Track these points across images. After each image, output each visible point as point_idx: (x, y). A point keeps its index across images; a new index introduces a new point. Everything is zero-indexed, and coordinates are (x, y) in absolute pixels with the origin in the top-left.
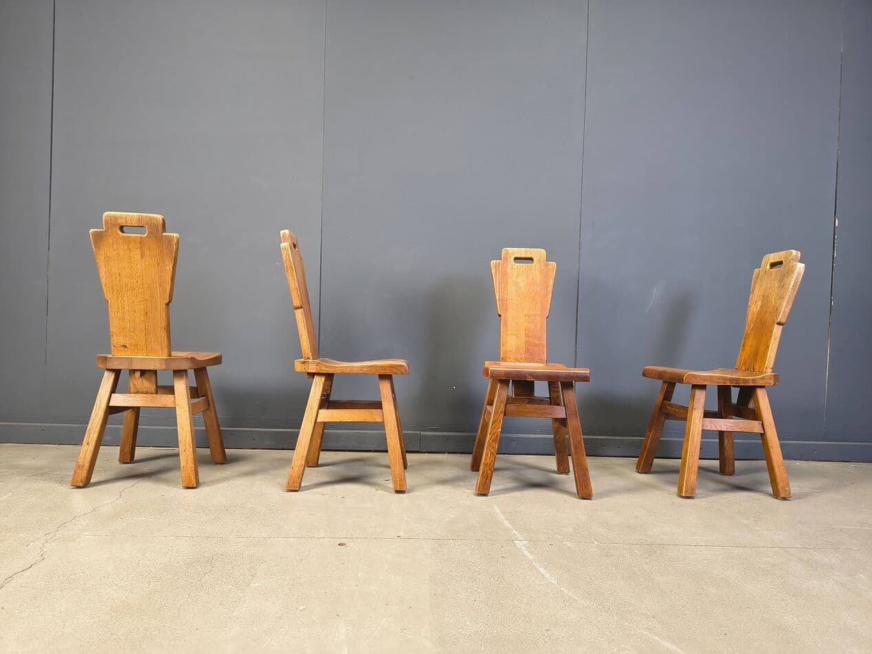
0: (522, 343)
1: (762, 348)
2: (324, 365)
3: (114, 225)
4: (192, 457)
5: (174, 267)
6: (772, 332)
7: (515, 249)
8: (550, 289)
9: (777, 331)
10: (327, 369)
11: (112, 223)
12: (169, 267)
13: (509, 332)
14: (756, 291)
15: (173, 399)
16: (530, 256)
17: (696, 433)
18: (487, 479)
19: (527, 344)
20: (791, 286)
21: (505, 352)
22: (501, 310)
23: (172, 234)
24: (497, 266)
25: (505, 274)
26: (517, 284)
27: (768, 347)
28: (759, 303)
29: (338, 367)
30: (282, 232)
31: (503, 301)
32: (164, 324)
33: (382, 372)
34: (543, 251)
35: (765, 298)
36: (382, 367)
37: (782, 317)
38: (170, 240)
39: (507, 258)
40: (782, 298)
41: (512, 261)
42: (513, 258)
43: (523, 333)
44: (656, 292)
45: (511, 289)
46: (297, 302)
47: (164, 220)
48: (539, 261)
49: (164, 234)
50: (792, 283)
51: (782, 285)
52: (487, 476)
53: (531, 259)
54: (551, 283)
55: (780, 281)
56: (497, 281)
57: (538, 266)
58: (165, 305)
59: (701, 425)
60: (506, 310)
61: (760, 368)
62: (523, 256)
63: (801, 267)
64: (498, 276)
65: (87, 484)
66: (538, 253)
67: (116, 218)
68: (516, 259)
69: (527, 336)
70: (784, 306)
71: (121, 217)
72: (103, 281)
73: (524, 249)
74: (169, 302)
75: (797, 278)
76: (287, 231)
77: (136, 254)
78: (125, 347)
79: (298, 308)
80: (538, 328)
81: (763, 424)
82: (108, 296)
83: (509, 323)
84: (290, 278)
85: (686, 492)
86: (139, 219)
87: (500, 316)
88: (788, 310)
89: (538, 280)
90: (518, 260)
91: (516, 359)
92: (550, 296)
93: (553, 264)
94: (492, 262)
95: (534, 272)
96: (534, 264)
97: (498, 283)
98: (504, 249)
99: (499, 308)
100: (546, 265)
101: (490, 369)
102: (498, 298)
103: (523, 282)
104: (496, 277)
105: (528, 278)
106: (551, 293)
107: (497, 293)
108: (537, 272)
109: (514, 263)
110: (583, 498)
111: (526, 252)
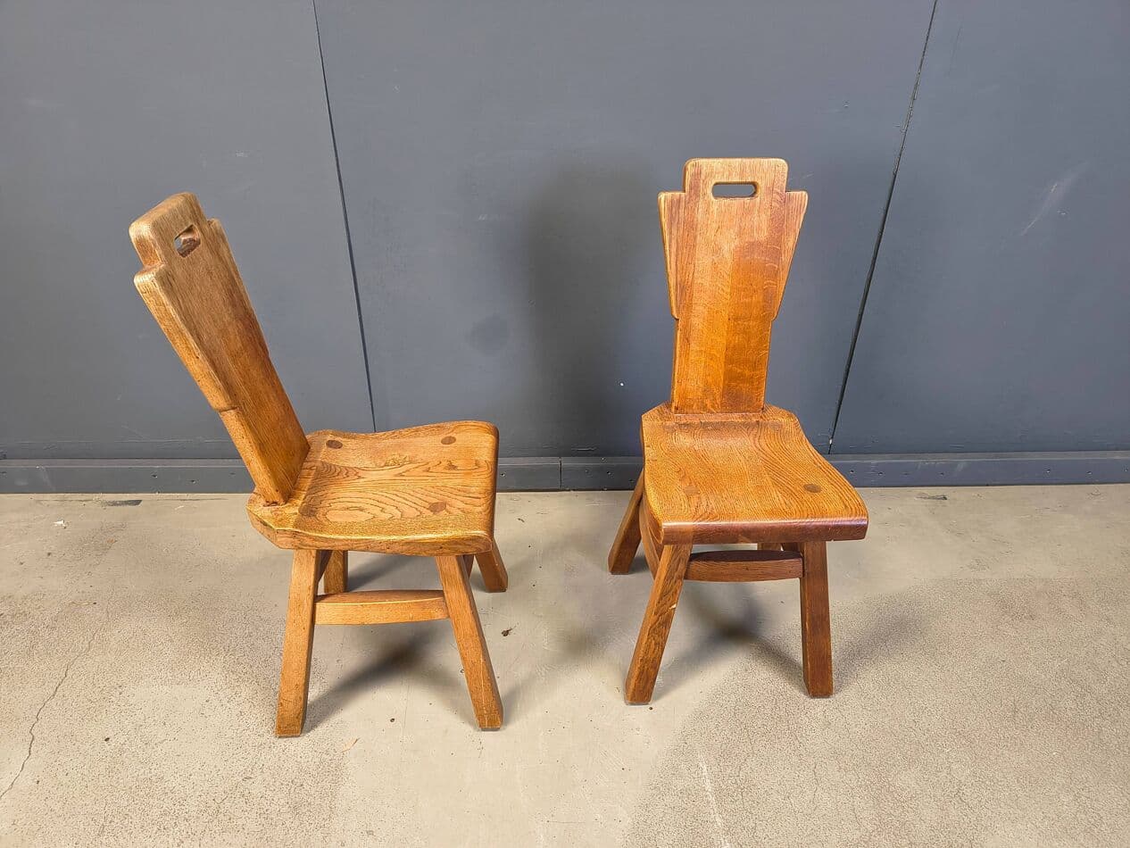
0: (717, 376)
7: (717, 163)
8: (786, 258)
13: (692, 357)
16: (749, 180)
19: (731, 377)
21: (684, 396)
22: (678, 308)
24: (674, 205)
25: (691, 226)
26: (717, 250)
30: (131, 227)
31: (684, 288)
34: (782, 165)
39: (697, 187)
41: (709, 191)
43: (721, 357)
45: (703, 260)
48: (771, 190)
53: (753, 187)
54: (790, 242)
56: (674, 242)
57: (765, 205)
60: (690, 308)
62: (735, 179)
64: (674, 232)
66: (771, 170)
68: (717, 187)
69: (729, 361)
73: (739, 160)
80: (753, 343)
83: (694, 335)
84: (184, 353)
87: (676, 321)
89: (763, 235)
90: (722, 190)
91: (705, 408)
92: (784, 275)
93: (801, 197)
94: (662, 196)
95: (758, 218)
96: (758, 200)
97: (674, 249)
98: (692, 162)
99: (673, 305)
100: (785, 201)
101: (663, 524)
102: (672, 282)
103: (729, 244)
104: (671, 233)
105: (740, 234)
106: (787, 268)
107: (671, 270)
108: (764, 216)
109: (713, 199)
110: (815, 696)
111: (743, 169)
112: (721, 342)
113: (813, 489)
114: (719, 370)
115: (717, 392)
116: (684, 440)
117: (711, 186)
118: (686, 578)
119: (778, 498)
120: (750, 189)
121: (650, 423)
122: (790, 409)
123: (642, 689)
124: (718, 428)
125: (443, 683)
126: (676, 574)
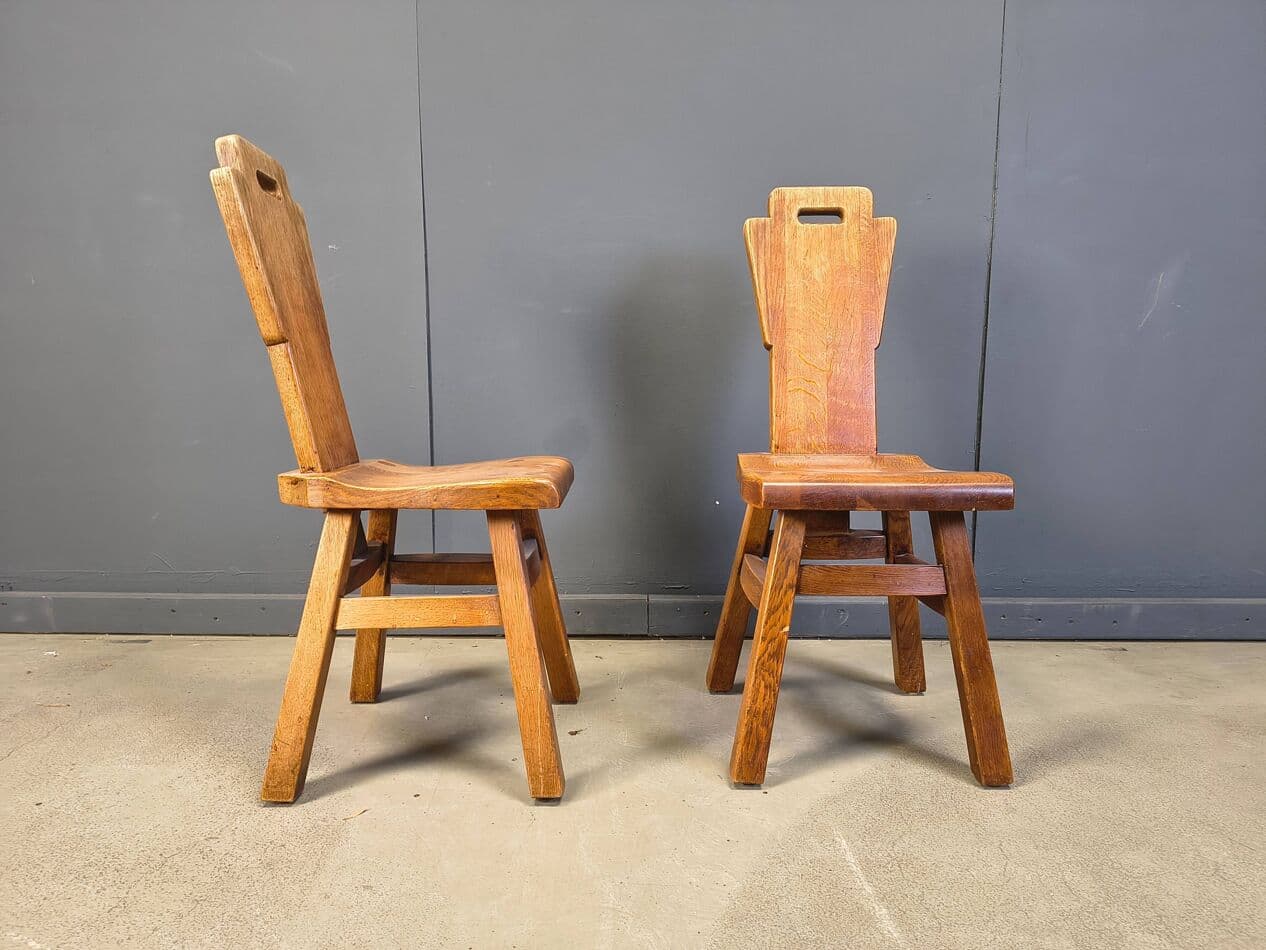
0: (821, 409)
2: (344, 489)
7: (801, 191)
8: (883, 283)
13: (790, 386)
16: (834, 206)
18: (758, 747)
19: (834, 410)
21: (784, 432)
22: (771, 334)
24: (759, 230)
25: (778, 249)
26: (807, 273)
29: (378, 493)
30: (219, 141)
31: (775, 312)
33: (492, 504)
34: (866, 193)
36: (489, 490)
39: (782, 212)
41: (795, 219)
42: (795, 213)
43: (822, 387)
45: (793, 282)
46: (269, 327)
48: (857, 216)
52: (759, 743)
53: (837, 213)
54: (885, 267)
56: (762, 265)
57: (854, 229)
60: (783, 332)
62: (820, 205)
64: (762, 254)
66: (854, 198)
68: (803, 213)
69: (833, 393)
73: (820, 189)
76: (232, 139)
79: (274, 343)
80: (857, 374)
83: (790, 364)
84: (243, 262)
87: (769, 348)
89: (854, 259)
90: (807, 216)
91: (809, 447)
92: (882, 301)
93: (890, 223)
94: (747, 222)
95: (847, 242)
96: (845, 224)
97: (762, 272)
98: (776, 190)
99: (765, 330)
100: (875, 226)
101: (765, 484)
102: (763, 306)
103: (820, 268)
104: (758, 270)
105: (830, 258)
106: (884, 291)
107: (761, 294)
108: (853, 242)
109: (799, 223)
110: (990, 785)
111: (827, 196)
112: (821, 372)
114: (823, 402)
115: (823, 429)
118: (798, 591)
125: (489, 768)
126: (786, 582)
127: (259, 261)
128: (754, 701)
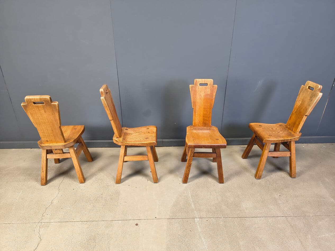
1: (297, 123)
3: (31, 102)
4: (81, 174)
5: (59, 115)
6: (302, 118)
7: (200, 80)
8: (214, 97)
9: (305, 118)
10: (126, 144)
11: (29, 101)
12: (57, 115)
13: (196, 116)
14: (301, 95)
15: (70, 155)
17: (265, 158)
19: (204, 120)
20: (314, 102)
21: (195, 123)
23: (55, 103)
24: (192, 87)
25: (195, 91)
26: (200, 95)
27: (300, 124)
28: (301, 102)
30: (100, 90)
31: (195, 102)
32: (60, 133)
34: (212, 80)
35: (303, 101)
37: (308, 114)
38: (55, 105)
39: (196, 84)
40: (309, 105)
41: (199, 85)
43: (202, 116)
44: (260, 83)
45: (198, 97)
46: (110, 118)
47: (50, 98)
48: (210, 85)
49: (52, 104)
50: (315, 101)
51: (311, 100)
54: (214, 94)
55: (311, 97)
56: (192, 94)
58: (59, 128)
59: (267, 155)
60: (196, 106)
61: (295, 130)
62: (203, 83)
63: (320, 95)
65: (46, 182)
66: (210, 81)
67: (30, 99)
69: (204, 117)
70: (310, 109)
71: (32, 99)
72: (32, 121)
73: (204, 79)
74: (60, 126)
75: (318, 99)
77: (43, 111)
78: (47, 141)
80: (208, 113)
81: (291, 153)
82: (36, 126)
83: (196, 112)
85: (258, 178)
86: (40, 99)
87: (193, 109)
88: (311, 111)
89: (209, 93)
90: (201, 84)
91: (199, 126)
92: (214, 100)
93: (216, 86)
94: (190, 85)
95: (208, 90)
96: (208, 86)
98: (195, 79)
99: (192, 106)
100: (213, 87)
101: (188, 144)
102: (192, 101)
103: (203, 94)
104: (192, 92)
105: (205, 92)
106: (214, 99)
107: (192, 99)
108: (209, 89)
109: (199, 86)
110: (220, 183)
111: (205, 81)
112: (202, 113)
113: (217, 139)
114: (202, 118)
115: (202, 123)
116: (194, 131)
117: (199, 84)
118: (193, 157)
119: (210, 141)
120: (206, 84)
121: (188, 129)
122: (216, 126)
123: (185, 181)
124: (201, 129)
125: (146, 175)
126: (192, 156)
127: (109, 110)
128: (186, 172)
